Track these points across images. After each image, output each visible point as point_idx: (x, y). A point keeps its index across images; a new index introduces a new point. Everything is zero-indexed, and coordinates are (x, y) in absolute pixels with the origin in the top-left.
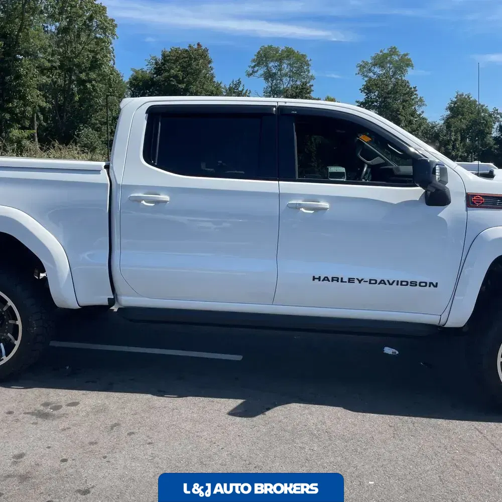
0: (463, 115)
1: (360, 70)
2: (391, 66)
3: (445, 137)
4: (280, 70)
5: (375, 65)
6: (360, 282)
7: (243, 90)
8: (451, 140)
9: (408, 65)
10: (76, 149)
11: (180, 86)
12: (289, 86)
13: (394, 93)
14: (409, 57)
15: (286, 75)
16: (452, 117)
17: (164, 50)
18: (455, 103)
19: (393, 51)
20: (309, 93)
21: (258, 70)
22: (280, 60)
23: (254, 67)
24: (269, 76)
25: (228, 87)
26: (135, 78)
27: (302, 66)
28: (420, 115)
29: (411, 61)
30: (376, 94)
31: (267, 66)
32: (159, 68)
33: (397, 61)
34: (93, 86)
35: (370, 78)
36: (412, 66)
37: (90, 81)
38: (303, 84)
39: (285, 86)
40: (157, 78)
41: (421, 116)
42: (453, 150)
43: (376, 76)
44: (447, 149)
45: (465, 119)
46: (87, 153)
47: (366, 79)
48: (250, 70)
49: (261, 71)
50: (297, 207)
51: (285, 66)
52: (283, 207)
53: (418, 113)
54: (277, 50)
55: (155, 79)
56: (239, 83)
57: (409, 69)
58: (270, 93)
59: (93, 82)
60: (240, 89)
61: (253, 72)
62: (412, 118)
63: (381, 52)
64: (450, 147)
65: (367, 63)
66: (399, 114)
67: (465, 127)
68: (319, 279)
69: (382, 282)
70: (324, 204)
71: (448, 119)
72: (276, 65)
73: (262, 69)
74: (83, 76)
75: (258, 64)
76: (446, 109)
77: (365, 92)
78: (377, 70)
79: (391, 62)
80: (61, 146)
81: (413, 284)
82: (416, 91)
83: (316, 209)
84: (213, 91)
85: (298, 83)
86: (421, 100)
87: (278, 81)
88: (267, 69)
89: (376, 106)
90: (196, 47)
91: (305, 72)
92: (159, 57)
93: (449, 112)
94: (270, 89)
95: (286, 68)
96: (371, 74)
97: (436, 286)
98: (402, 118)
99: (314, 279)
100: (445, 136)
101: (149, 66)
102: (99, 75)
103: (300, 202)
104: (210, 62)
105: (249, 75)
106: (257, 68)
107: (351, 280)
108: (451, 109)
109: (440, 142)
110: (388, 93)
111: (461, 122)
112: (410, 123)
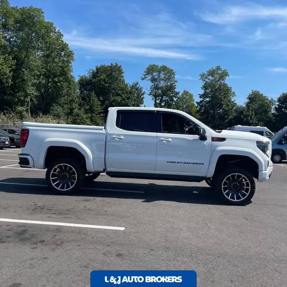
0: (255, 102)
1: (201, 78)
2: (217, 76)
3: (246, 113)
4: (159, 77)
5: (209, 75)
6: (181, 163)
7: (139, 87)
8: (249, 114)
9: (226, 75)
10: (51, 117)
11: (106, 85)
12: (164, 85)
13: (219, 90)
14: (227, 71)
15: (162, 79)
16: (250, 103)
17: (97, 66)
18: (252, 95)
19: (218, 68)
20: (174, 89)
21: (147, 77)
22: (159, 72)
23: (145, 75)
24: (153, 80)
25: (131, 85)
26: (81, 80)
27: (170, 75)
29: (228, 73)
30: (210, 90)
31: (152, 75)
32: (95, 75)
33: (221, 73)
34: (61, 84)
35: (206, 82)
36: (228, 76)
37: (59, 82)
38: (171, 84)
39: (162, 85)
40: (94, 80)
41: (234, 102)
42: (251, 120)
43: (209, 81)
44: (248, 119)
45: (257, 104)
46: (56, 119)
47: (204, 82)
48: (143, 77)
49: (149, 77)
50: (162, 140)
51: (162, 75)
52: (158, 140)
53: (232, 100)
54: (157, 66)
55: (92, 81)
56: (138, 83)
57: (227, 77)
58: (154, 89)
59: (62, 83)
60: (138, 87)
61: (145, 77)
62: (229, 103)
63: (212, 68)
64: (249, 118)
65: (205, 74)
66: (222, 101)
67: (257, 108)
68: (169, 162)
69: (188, 163)
70: (170, 140)
71: (248, 104)
72: (157, 74)
73: (149, 76)
74: (56, 79)
75: (148, 74)
76: (247, 99)
77: (204, 89)
78: (210, 77)
79: (217, 74)
80: (42, 116)
81: (197, 164)
82: (232, 89)
83: (168, 141)
84: (123, 87)
85: (169, 84)
86: (234, 93)
87: (158, 83)
88: (152, 76)
89: (210, 96)
90: (115, 64)
91: (172, 78)
92: (95, 69)
93: (248, 100)
94: (154, 86)
95: (162, 76)
96: (207, 80)
97: (203, 164)
98: (223, 103)
99: (167, 162)
101: (88, 74)
102: (64, 79)
103: (163, 139)
104: (122, 73)
105: (143, 79)
106: (147, 75)
107: (178, 163)
108: (249, 98)
109: (244, 116)
110: (216, 90)
111: (255, 105)
112: (228, 105)
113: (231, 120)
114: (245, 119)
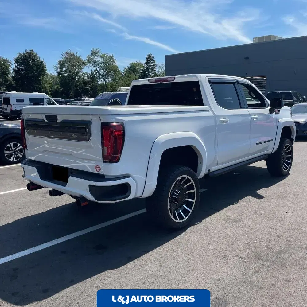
52: (251, 119)
68: (257, 144)
69: (266, 142)
83: (256, 119)
103: (253, 117)
107: (262, 143)
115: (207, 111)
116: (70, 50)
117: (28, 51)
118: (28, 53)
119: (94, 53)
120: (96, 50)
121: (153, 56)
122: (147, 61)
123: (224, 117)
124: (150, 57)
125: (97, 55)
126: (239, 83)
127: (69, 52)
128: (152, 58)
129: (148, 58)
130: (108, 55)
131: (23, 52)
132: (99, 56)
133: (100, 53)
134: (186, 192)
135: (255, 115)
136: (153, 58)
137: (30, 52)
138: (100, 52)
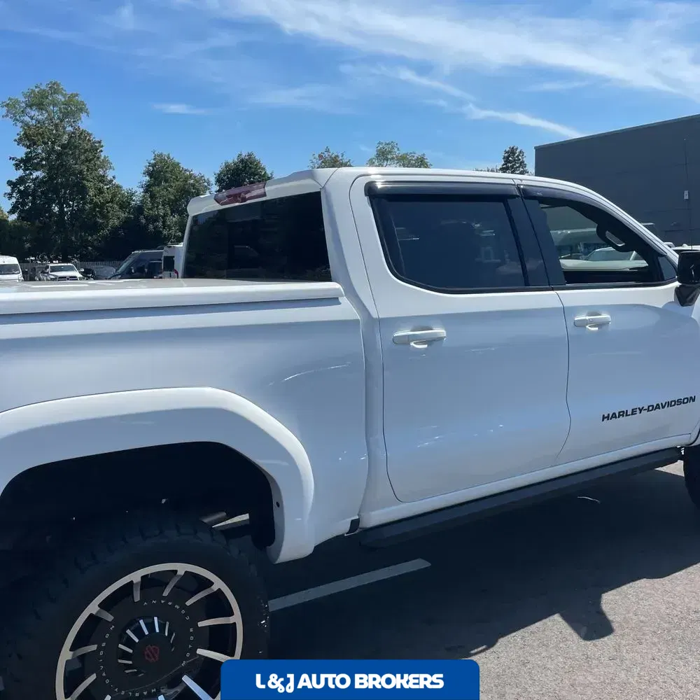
0: (166, 181)
1: (8, 111)
3: (152, 212)
5: (30, 106)
6: (641, 411)
8: (159, 215)
9: (81, 110)
13: (70, 149)
14: (80, 99)
16: (154, 185)
18: (154, 166)
19: (55, 88)
28: (111, 181)
29: (84, 104)
33: (63, 103)
35: (26, 123)
36: (87, 111)
41: (113, 183)
42: (164, 228)
43: (34, 121)
44: (157, 226)
45: (171, 187)
47: (21, 125)
53: (109, 178)
57: (83, 115)
62: (102, 185)
63: (37, 87)
64: (160, 224)
65: (18, 102)
66: (85, 179)
67: (173, 198)
68: (608, 418)
69: (658, 407)
71: (148, 187)
76: (144, 173)
77: (24, 145)
78: (35, 113)
79: (54, 104)
81: (679, 402)
82: (102, 146)
86: (106, 161)
89: (44, 166)
93: (148, 178)
96: (27, 119)
97: (694, 400)
98: (88, 184)
99: (604, 418)
100: (151, 209)
107: (634, 412)
108: (150, 174)
109: (146, 218)
110: (64, 147)
111: (167, 190)
112: (100, 191)
113: (115, 230)
114: (151, 226)
115: (333, 300)
116: (328, 151)
117: (243, 157)
118: (242, 161)
119: (383, 153)
120: (386, 147)
121: (520, 152)
122: (506, 164)
123: (423, 322)
124: (514, 154)
125: (389, 157)
126: (535, 198)
127: (326, 153)
128: (518, 156)
129: (509, 156)
130: (414, 156)
131: (232, 158)
132: (393, 158)
133: (397, 152)
134: (201, 624)
135: (594, 311)
136: (520, 157)
137: (247, 158)
138: (396, 149)
